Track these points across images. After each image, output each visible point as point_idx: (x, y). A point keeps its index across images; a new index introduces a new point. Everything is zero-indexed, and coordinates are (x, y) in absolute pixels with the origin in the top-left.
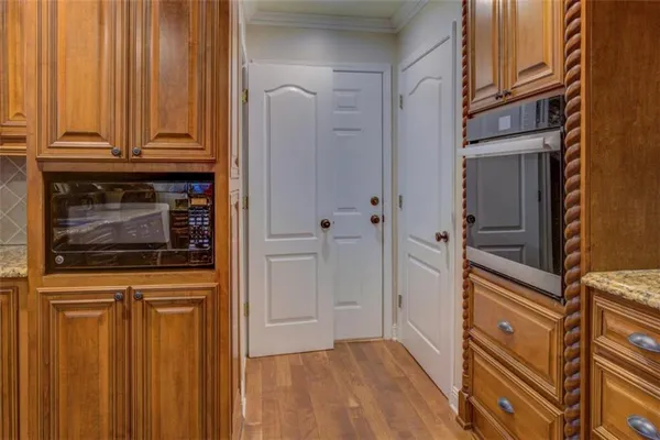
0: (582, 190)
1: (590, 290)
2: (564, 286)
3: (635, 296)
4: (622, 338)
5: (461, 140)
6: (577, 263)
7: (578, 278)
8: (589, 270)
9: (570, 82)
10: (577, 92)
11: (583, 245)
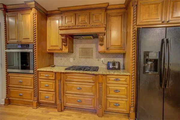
0: (37, 58)
1: (38, 71)
2: (34, 72)
3: (45, 70)
4: (43, 76)
5: (5, 48)
6: (36, 68)
7: (36, 70)
8: (38, 68)
9: (34, 43)
10: (36, 44)
11: (37, 65)
